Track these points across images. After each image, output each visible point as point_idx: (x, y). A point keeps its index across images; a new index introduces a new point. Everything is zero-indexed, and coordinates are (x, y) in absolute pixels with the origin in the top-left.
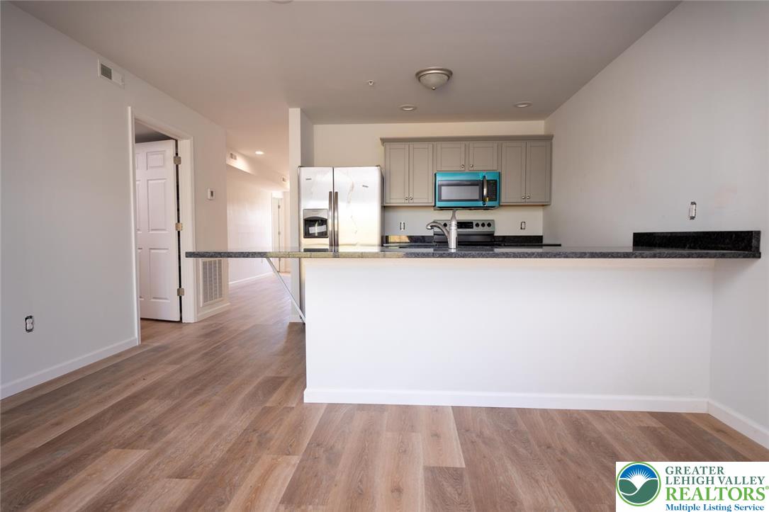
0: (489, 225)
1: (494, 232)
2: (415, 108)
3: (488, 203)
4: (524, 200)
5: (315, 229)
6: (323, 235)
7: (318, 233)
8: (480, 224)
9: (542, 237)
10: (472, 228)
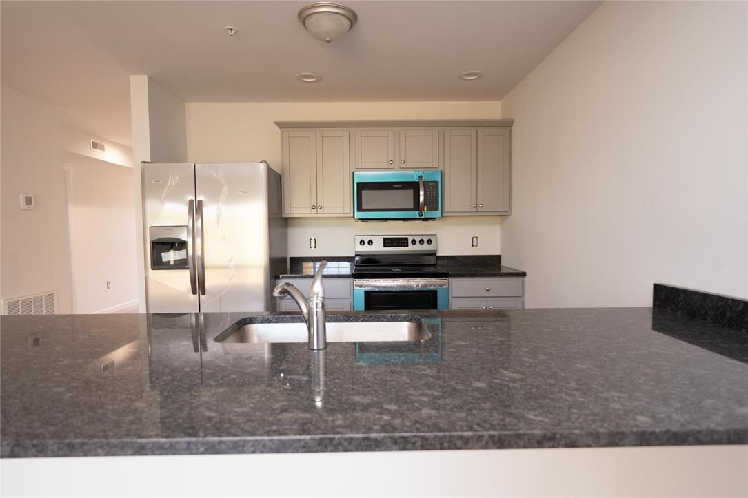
0: (429, 242)
1: (436, 251)
2: (319, 80)
3: (426, 214)
4: (475, 210)
5: (170, 256)
6: (181, 265)
7: (175, 261)
8: (418, 240)
9: (500, 256)
10: (407, 246)
